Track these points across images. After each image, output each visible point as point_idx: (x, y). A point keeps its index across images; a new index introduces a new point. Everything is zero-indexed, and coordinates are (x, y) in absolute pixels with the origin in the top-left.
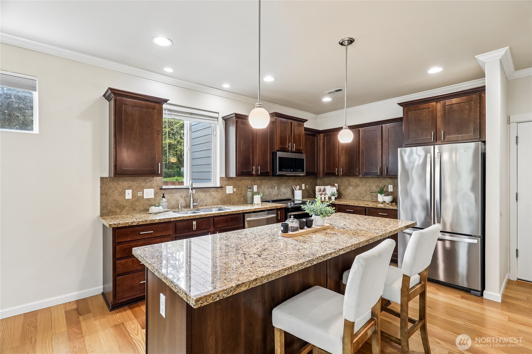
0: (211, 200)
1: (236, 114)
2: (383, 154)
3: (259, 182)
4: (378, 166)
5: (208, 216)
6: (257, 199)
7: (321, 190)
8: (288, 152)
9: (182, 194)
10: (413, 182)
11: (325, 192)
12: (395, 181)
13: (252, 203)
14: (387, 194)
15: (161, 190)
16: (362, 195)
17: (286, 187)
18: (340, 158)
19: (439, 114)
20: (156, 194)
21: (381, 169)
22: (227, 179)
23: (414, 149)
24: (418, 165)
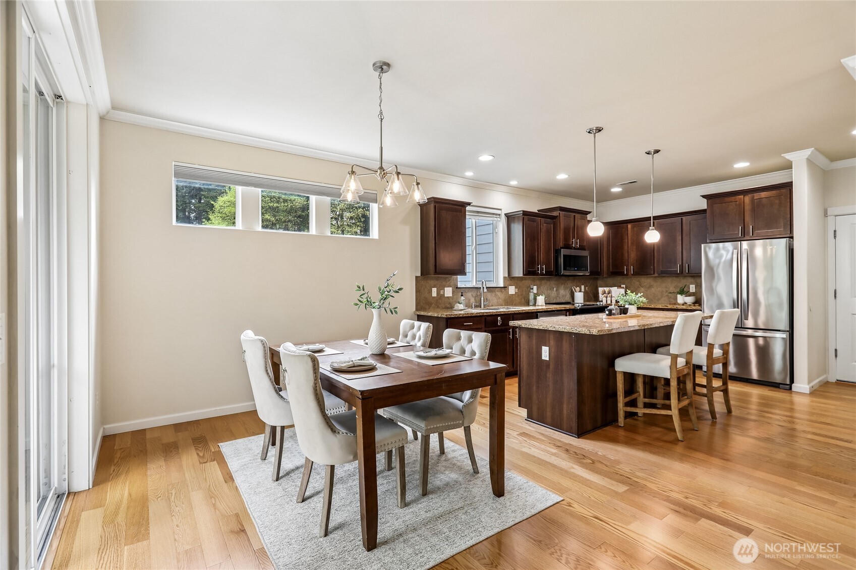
0: (496, 301)
1: (523, 211)
2: (684, 249)
3: (538, 282)
4: (678, 263)
5: (509, 313)
6: (541, 300)
7: (605, 292)
8: (571, 248)
9: (472, 293)
10: (719, 279)
11: (610, 295)
12: (698, 280)
13: (535, 305)
14: (688, 294)
15: (457, 289)
16: (656, 298)
17: (565, 289)
18: (630, 254)
19: (748, 207)
20: (453, 292)
21: (682, 267)
22: (510, 278)
23: (721, 245)
24: (725, 261)
